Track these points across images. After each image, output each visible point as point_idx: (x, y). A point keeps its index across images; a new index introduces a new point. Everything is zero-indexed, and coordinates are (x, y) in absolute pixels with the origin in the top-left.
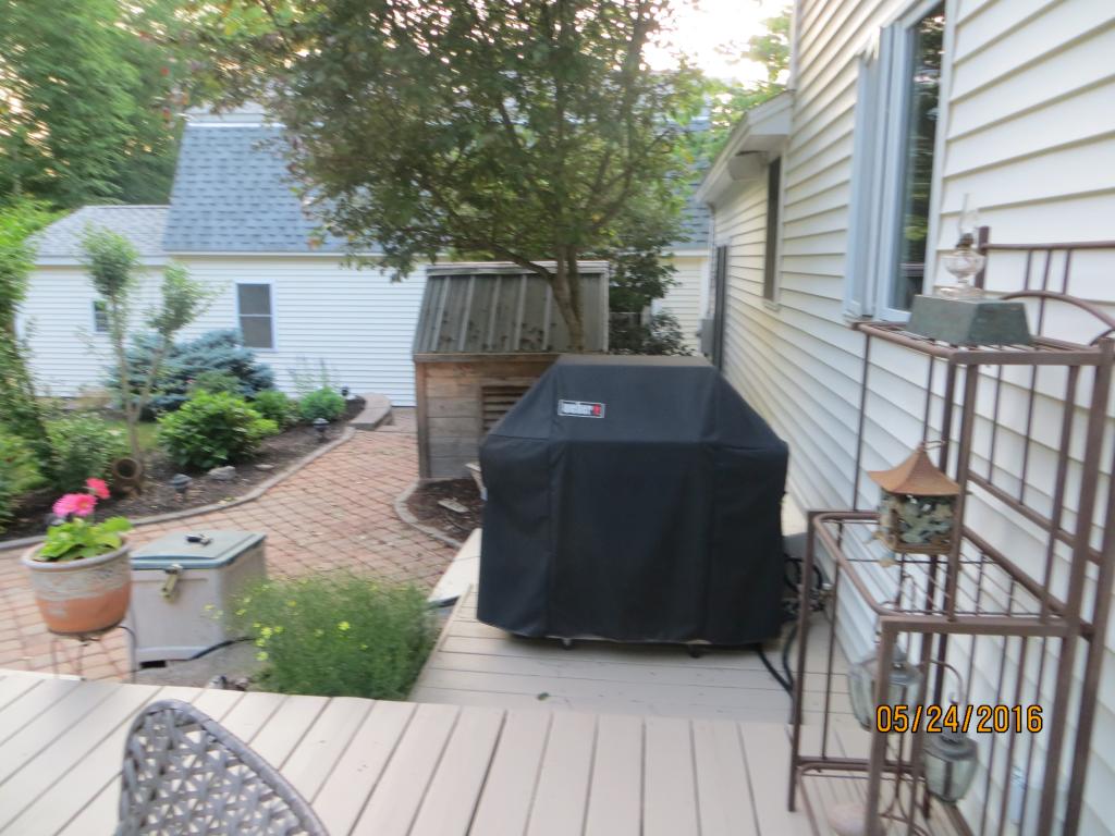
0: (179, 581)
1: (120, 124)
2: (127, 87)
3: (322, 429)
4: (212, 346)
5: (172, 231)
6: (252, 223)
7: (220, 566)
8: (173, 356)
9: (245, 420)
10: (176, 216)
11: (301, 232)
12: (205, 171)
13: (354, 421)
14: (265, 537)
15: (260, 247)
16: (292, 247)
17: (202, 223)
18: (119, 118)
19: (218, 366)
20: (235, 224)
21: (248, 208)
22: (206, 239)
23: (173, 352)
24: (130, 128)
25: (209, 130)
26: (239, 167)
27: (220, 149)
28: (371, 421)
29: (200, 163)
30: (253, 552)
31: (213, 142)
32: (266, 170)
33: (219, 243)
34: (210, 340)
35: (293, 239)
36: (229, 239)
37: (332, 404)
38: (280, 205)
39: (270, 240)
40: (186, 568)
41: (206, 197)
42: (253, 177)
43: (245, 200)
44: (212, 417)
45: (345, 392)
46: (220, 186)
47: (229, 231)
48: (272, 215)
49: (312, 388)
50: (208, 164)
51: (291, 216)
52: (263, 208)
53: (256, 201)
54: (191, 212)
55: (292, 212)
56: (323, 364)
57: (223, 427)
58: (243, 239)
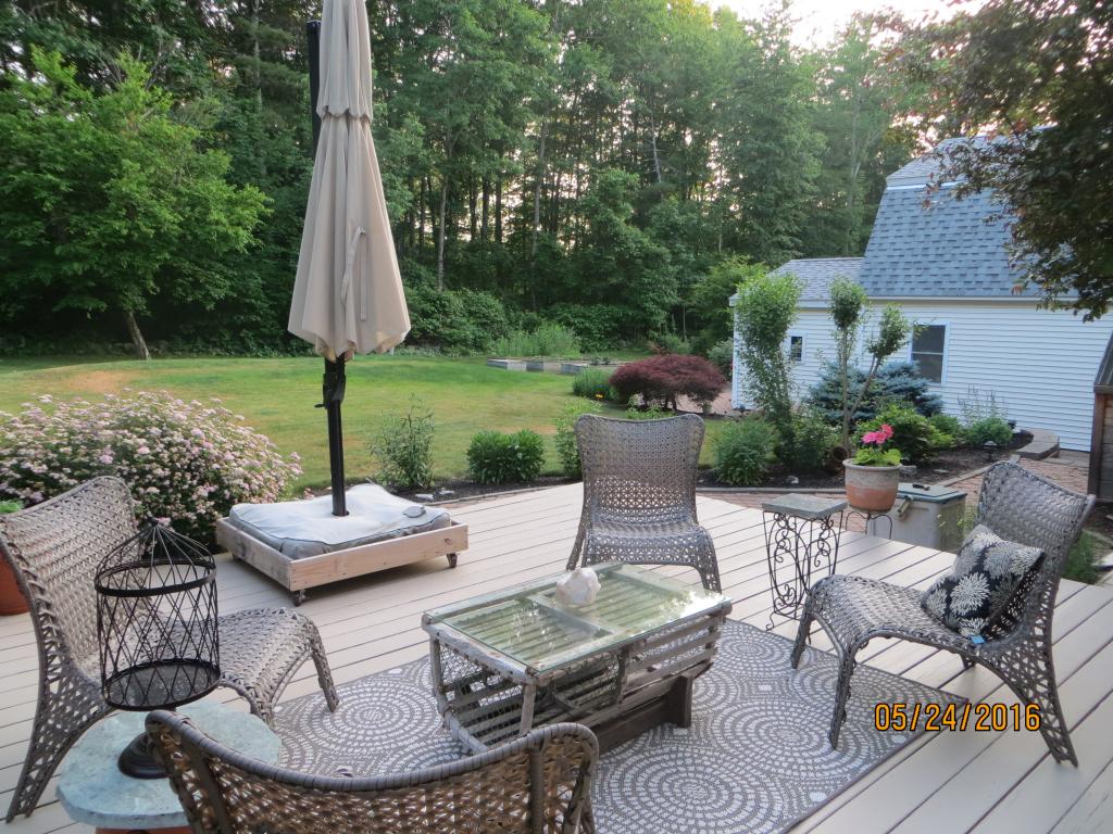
0: (909, 507)
1: (808, 186)
2: (818, 153)
3: (991, 450)
4: (892, 375)
5: (864, 279)
6: (934, 271)
7: (938, 502)
8: (860, 382)
9: (926, 433)
10: (867, 267)
11: (980, 278)
12: (896, 227)
13: (1021, 450)
14: (966, 495)
15: (940, 292)
16: (970, 292)
17: (889, 272)
18: (807, 180)
19: (897, 392)
20: (919, 272)
21: (931, 258)
22: (890, 286)
23: (860, 378)
24: (816, 189)
25: (904, 192)
26: (927, 222)
27: (913, 207)
28: (1039, 451)
29: (893, 220)
30: (958, 502)
31: (906, 202)
32: (953, 223)
33: (902, 289)
34: (894, 370)
35: (973, 285)
36: (913, 285)
37: (1000, 432)
38: (962, 254)
39: (951, 286)
40: (915, 500)
41: (895, 250)
42: (940, 231)
43: (932, 251)
44: (899, 426)
45: (1012, 425)
46: (908, 240)
47: (913, 279)
48: (953, 264)
49: (980, 417)
50: (900, 221)
51: (973, 265)
52: (947, 257)
53: (940, 252)
54: (882, 263)
55: (974, 261)
56: (993, 397)
57: (909, 436)
58: (924, 286)
